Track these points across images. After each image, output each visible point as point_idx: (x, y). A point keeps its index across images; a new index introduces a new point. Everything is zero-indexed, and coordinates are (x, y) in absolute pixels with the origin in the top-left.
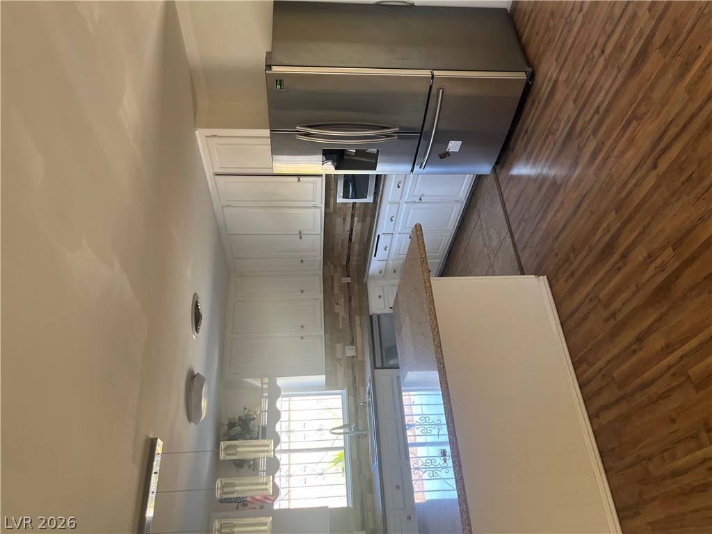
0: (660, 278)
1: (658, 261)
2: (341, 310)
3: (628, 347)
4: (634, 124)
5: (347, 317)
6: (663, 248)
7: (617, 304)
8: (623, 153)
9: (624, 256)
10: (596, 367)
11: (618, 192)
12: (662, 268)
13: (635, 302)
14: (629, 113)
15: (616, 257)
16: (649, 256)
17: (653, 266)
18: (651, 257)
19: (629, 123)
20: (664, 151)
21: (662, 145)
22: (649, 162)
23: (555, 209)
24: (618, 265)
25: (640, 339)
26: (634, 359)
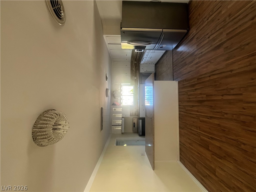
0: (201, 99)
1: (202, 96)
2: (134, 69)
3: (190, 106)
4: (209, 63)
5: (135, 71)
6: (204, 94)
7: (190, 97)
8: (204, 68)
9: (196, 89)
10: (183, 104)
11: (199, 76)
12: (202, 98)
13: (194, 99)
14: (209, 60)
15: (194, 88)
16: (201, 93)
17: (201, 96)
18: (201, 94)
19: (208, 62)
20: (213, 75)
21: (213, 73)
22: (209, 75)
23: (184, 69)
24: (194, 90)
25: (193, 106)
26: (190, 108)
